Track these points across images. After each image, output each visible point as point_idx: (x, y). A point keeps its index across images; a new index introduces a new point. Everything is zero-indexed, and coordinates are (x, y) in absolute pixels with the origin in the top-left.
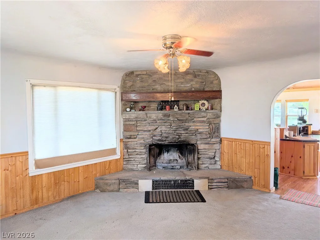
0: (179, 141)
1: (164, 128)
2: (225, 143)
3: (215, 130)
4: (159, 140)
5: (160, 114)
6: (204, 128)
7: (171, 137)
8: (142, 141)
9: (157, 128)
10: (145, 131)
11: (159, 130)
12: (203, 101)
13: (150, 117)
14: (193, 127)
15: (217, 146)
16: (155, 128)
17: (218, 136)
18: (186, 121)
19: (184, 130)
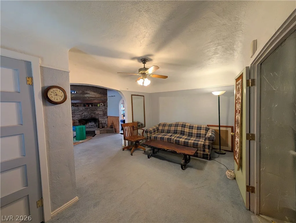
0: (92, 118)
1: (85, 113)
2: (109, 118)
3: (105, 114)
4: (84, 118)
5: (84, 108)
6: (101, 113)
7: (88, 116)
8: (77, 118)
9: (83, 113)
10: (78, 114)
11: (84, 114)
12: (101, 103)
13: (80, 109)
14: (97, 112)
15: (106, 119)
16: (82, 113)
17: (107, 116)
18: (94, 110)
19: (93, 114)
